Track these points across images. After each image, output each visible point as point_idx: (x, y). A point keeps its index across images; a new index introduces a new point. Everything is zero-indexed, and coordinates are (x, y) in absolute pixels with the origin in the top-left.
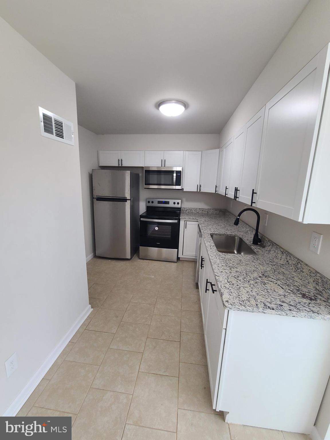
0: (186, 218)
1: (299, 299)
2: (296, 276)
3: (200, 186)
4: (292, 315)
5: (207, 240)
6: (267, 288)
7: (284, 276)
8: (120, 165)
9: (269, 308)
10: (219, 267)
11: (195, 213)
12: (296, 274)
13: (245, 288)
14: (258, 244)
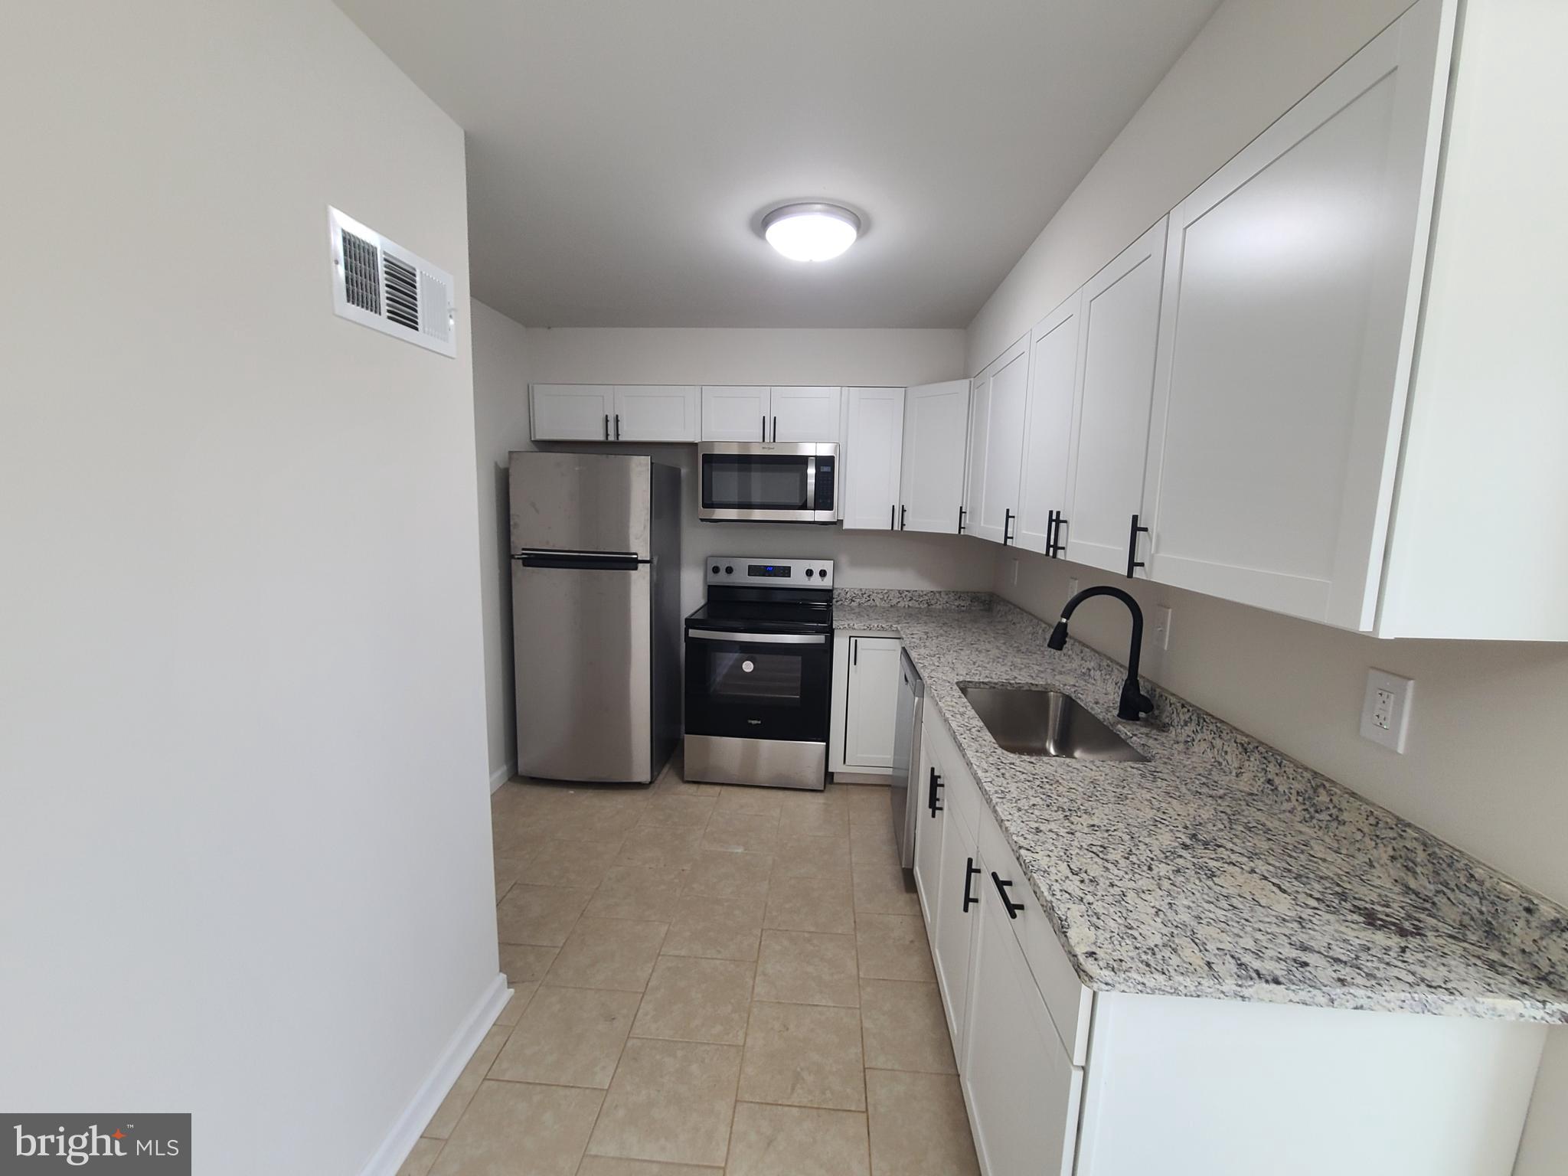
0: (856, 626)
1: (1360, 935)
2: (1313, 838)
3: (903, 511)
4: (1352, 1004)
5: (953, 707)
6: (1224, 892)
7: (1270, 839)
8: (612, 438)
9: (1260, 978)
10: (1023, 812)
11: (884, 608)
12: (1310, 831)
13: (1143, 895)
14: (1138, 719)
